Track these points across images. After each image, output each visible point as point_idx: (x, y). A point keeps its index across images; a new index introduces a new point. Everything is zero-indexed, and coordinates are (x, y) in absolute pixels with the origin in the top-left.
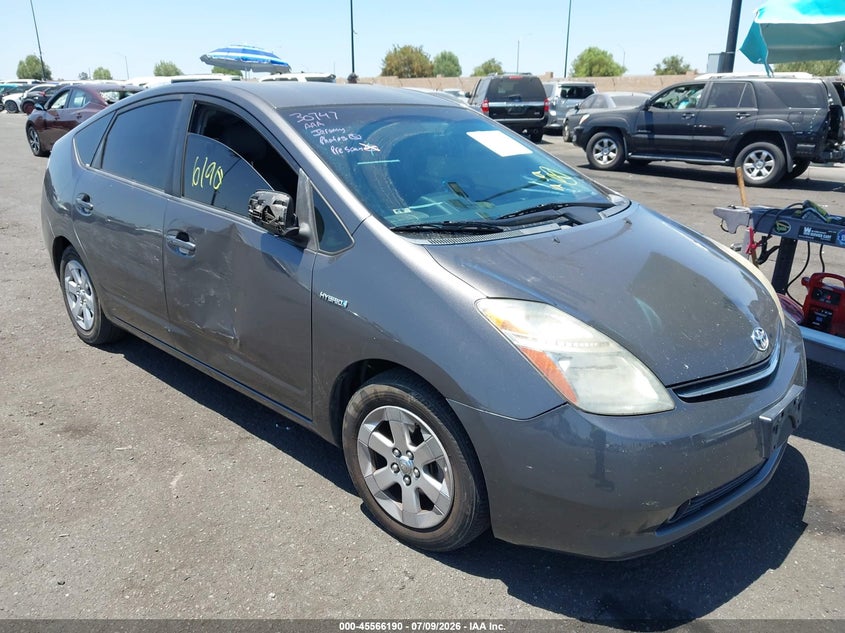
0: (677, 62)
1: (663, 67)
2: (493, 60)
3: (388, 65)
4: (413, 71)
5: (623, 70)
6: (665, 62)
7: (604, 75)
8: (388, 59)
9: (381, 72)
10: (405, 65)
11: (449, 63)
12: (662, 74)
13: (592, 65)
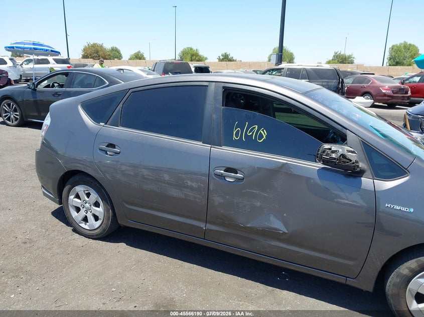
0: (227, 55)
1: (221, 57)
2: (139, 52)
3: (86, 53)
4: (99, 56)
5: (206, 59)
6: (222, 55)
7: (198, 61)
8: (85, 50)
9: (81, 56)
10: (95, 53)
11: (116, 52)
12: (222, 61)
13: (193, 55)
